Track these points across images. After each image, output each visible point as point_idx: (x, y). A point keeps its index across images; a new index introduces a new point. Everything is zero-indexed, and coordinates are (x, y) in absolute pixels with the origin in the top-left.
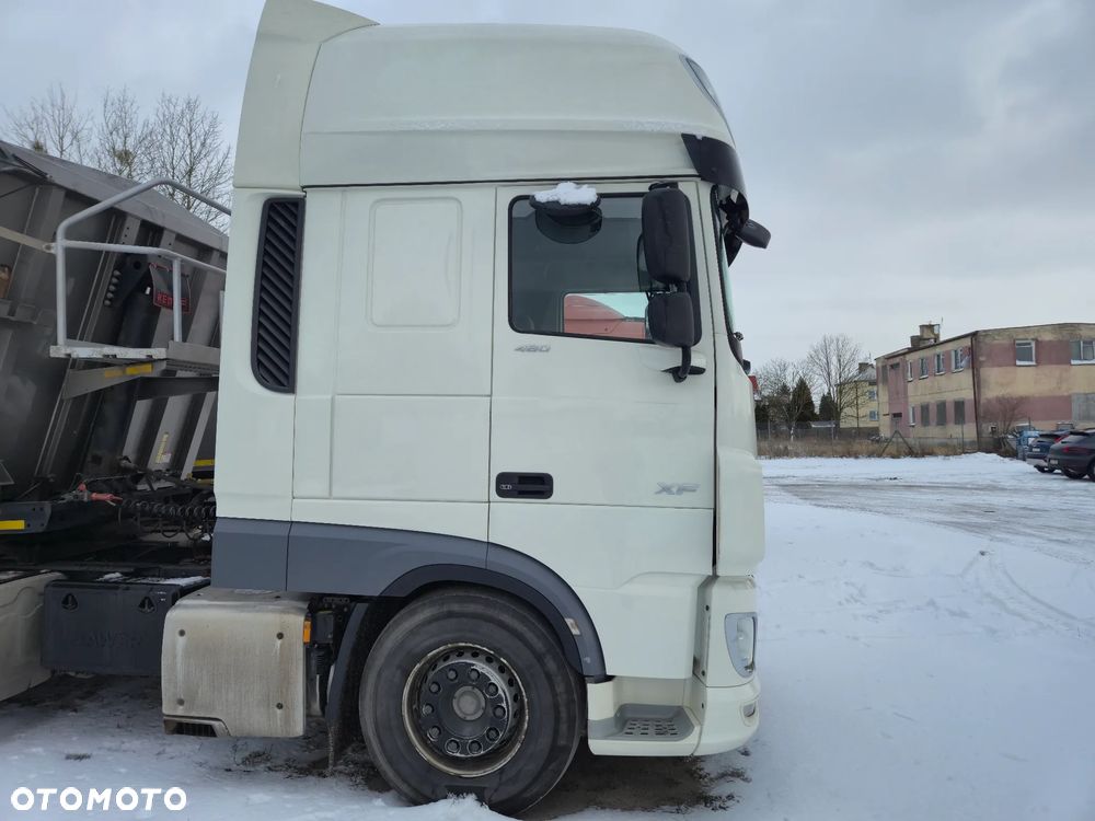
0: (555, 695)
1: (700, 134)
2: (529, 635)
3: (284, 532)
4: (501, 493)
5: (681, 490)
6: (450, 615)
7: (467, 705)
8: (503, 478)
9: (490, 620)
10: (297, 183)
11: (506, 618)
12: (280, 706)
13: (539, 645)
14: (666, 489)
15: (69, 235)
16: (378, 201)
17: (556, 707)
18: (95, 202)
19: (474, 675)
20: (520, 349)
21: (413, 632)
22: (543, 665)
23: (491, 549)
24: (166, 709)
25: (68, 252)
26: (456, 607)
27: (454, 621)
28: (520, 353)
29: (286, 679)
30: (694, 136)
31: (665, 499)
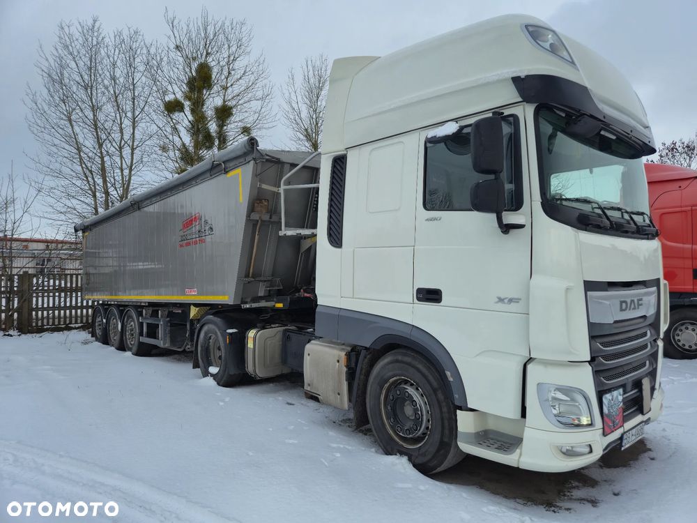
0: (441, 412)
1: (523, 75)
2: (431, 378)
3: (337, 313)
4: (419, 299)
5: (511, 301)
6: (397, 361)
7: (409, 410)
8: (419, 291)
9: (413, 367)
10: (343, 147)
11: (420, 367)
12: (339, 394)
13: (435, 384)
14: (501, 300)
15: (285, 184)
16: (371, 151)
17: (442, 419)
18: (297, 165)
19: (407, 394)
20: (427, 220)
21: (383, 368)
22: (436, 395)
23: (414, 329)
24: (305, 388)
25: (285, 190)
26: (400, 358)
27: (398, 364)
28: (427, 222)
29: (340, 382)
30: (519, 77)
31: (500, 306)
